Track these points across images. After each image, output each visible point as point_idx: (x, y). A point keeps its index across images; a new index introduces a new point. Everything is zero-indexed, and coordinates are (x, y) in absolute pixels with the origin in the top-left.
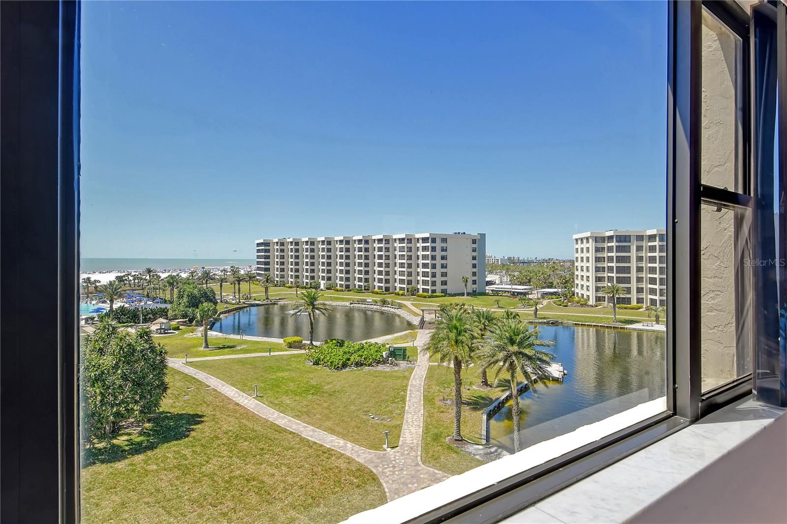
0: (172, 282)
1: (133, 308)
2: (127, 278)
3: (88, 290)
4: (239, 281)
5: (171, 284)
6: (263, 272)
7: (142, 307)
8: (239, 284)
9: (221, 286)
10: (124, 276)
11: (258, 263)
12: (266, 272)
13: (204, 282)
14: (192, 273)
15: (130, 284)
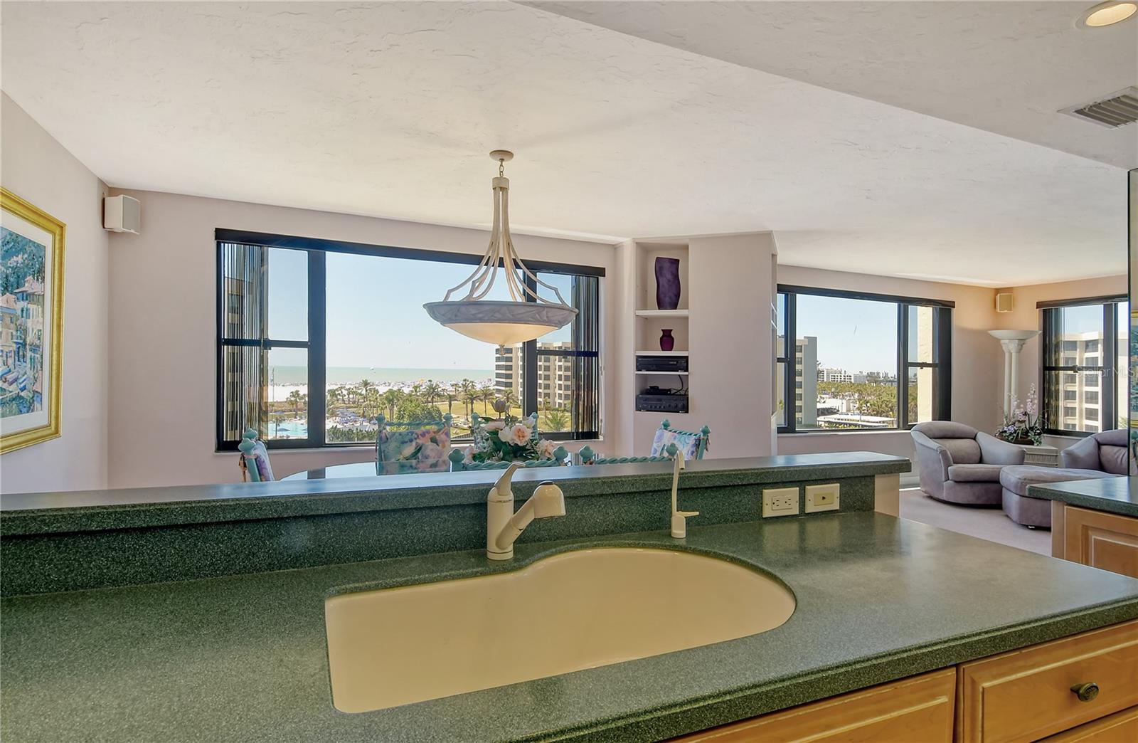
0: (392, 398)
1: (347, 429)
2: (340, 392)
3: (297, 406)
4: (472, 400)
5: (390, 401)
6: (503, 388)
7: (357, 429)
8: (472, 403)
9: (450, 406)
10: (337, 390)
11: (498, 375)
12: (507, 388)
13: (430, 399)
14: (415, 387)
15: (343, 400)
